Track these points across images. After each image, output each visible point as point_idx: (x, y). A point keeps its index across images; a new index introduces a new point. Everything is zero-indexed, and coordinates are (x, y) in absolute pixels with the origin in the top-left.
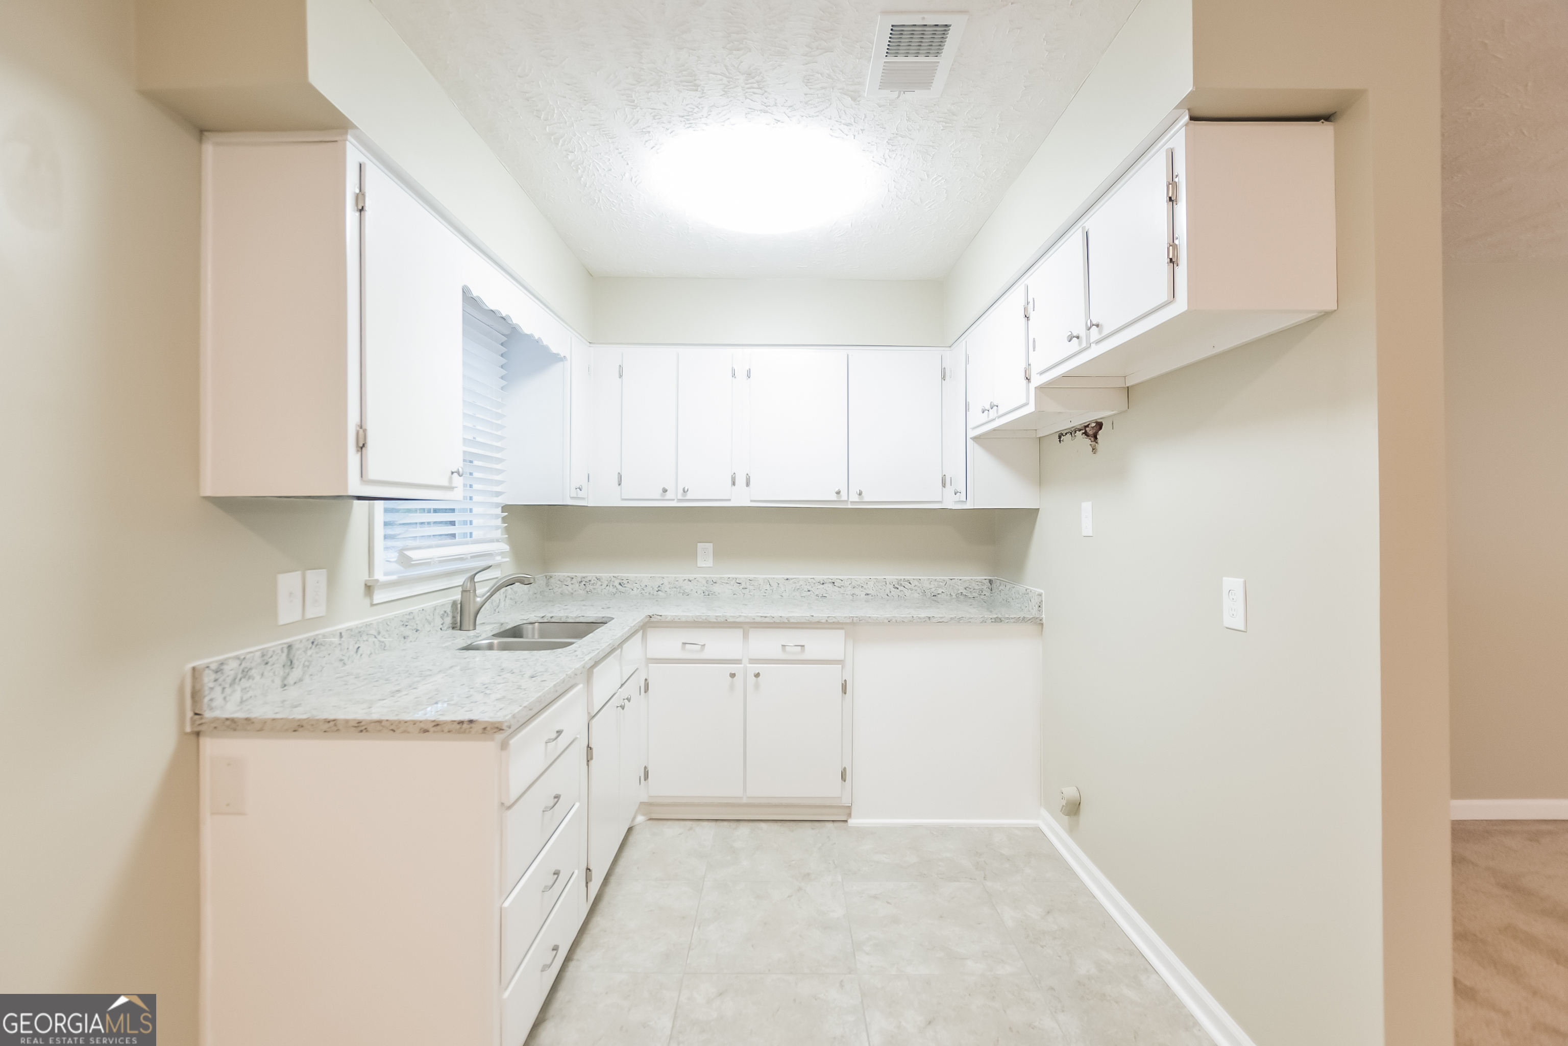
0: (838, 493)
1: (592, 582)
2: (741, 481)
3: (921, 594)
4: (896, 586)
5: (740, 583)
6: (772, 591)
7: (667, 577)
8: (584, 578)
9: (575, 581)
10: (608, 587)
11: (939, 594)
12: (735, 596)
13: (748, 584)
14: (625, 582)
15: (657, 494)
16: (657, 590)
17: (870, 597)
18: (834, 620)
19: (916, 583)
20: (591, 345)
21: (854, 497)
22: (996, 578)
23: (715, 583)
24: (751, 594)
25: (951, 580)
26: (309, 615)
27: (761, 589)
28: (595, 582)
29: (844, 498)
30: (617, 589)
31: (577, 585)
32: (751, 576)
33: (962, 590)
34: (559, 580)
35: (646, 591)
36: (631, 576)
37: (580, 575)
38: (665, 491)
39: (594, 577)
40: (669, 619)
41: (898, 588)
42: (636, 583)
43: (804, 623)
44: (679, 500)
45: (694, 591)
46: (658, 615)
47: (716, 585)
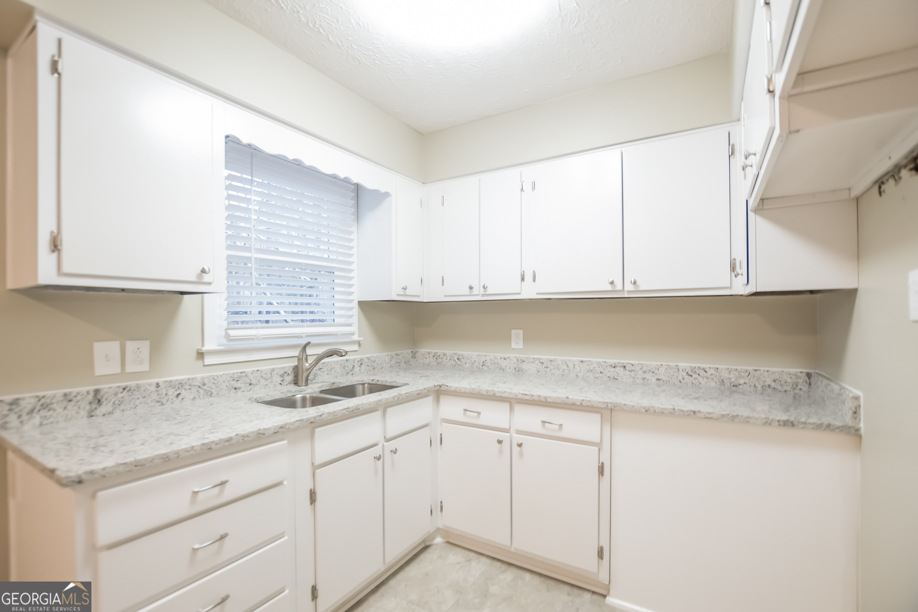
0: (612, 283)
1: (441, 357)
2: (529, 277)
3: (718, 383)
4: (690, 373)
5: (542, 363)
6: (569, 371)
7: (489, 355)
8: (436, 353)
9: (430, 355)
10: (451, 361)
11: (740, 384)
12: (539, 373)
13: (549, 364)
14: (461, 357)
15: (467, 291)
16: (482, 365)
17: (661, 382)
18: (589, 404)
19: (713, 371)
20: (425, 185)
21: (629, 287)
22: (817, 371)
23: (524, 361)
24: (552, 372)
25: (756, 370)
26: (130, 368)
27: (559, 368)
28: (443, 356)
29: (619, 287)
30: (456, 362)
31: (432, 358)
32: (552, 358)
33: (769, 381)
34: (422, 354)
35: (475, 365)
36: (465, 353)
37: (434, 351)
38: (471, 288)
39: (442, 353)
40: (453, 389)
41: (691, 376)
42: (468, 359)
43: (560, 403)
44: (483, 295)
45: (508, 367)
46: (445, 385)
47: (525, 363)
